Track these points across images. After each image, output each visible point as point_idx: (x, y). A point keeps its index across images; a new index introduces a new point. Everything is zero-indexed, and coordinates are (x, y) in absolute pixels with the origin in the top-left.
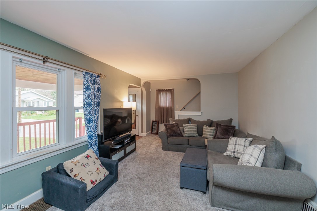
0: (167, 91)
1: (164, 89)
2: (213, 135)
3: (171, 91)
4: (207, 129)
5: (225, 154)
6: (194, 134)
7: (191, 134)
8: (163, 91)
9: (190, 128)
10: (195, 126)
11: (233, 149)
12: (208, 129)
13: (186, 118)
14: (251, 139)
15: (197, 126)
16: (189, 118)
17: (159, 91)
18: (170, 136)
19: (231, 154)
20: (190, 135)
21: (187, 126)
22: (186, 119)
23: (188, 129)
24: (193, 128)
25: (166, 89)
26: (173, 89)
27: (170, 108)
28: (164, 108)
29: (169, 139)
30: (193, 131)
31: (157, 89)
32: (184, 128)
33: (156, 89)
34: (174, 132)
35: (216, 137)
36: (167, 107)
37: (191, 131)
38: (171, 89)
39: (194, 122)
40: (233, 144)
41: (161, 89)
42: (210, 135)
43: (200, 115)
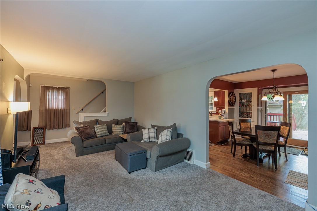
0: (59, 89)
1: (54, 86)
2: (122, 131)
3: (65, 90)
4: (116, 127)
5: (142, 141)
6: (106, 133)
7: (103, 133)
8: (53, 88)
9: (102, 128)
10: (105, 126)
11: (148, 136)
12: (118, 127)
13: (93, 119)
14: (156, 128)
15: (107, 126)
16: (97, 119)
17: (46, 89)
18: (85, 139)
19: (147, 140)
20: (103, 135)
21: (99, 127)
22: (93, 121)
23: (101, 129)
24: (104, 128)
25: (57, 87)
26: (69, 88)
27: (64, 109)
28: (54, 110)
29: (84, 142)
30: (105, 130)
31: (43, 85)
32: (96, 130)
33: (41, 85)
34: (88, 134)
35: (126, 132)
36: (60, 108)
37: (103, 131)
38: (65, 88)
39: (103, 123)
40: (147, 133)
41: (50, 86)
42: (120, 132)
43: (107, 115)
